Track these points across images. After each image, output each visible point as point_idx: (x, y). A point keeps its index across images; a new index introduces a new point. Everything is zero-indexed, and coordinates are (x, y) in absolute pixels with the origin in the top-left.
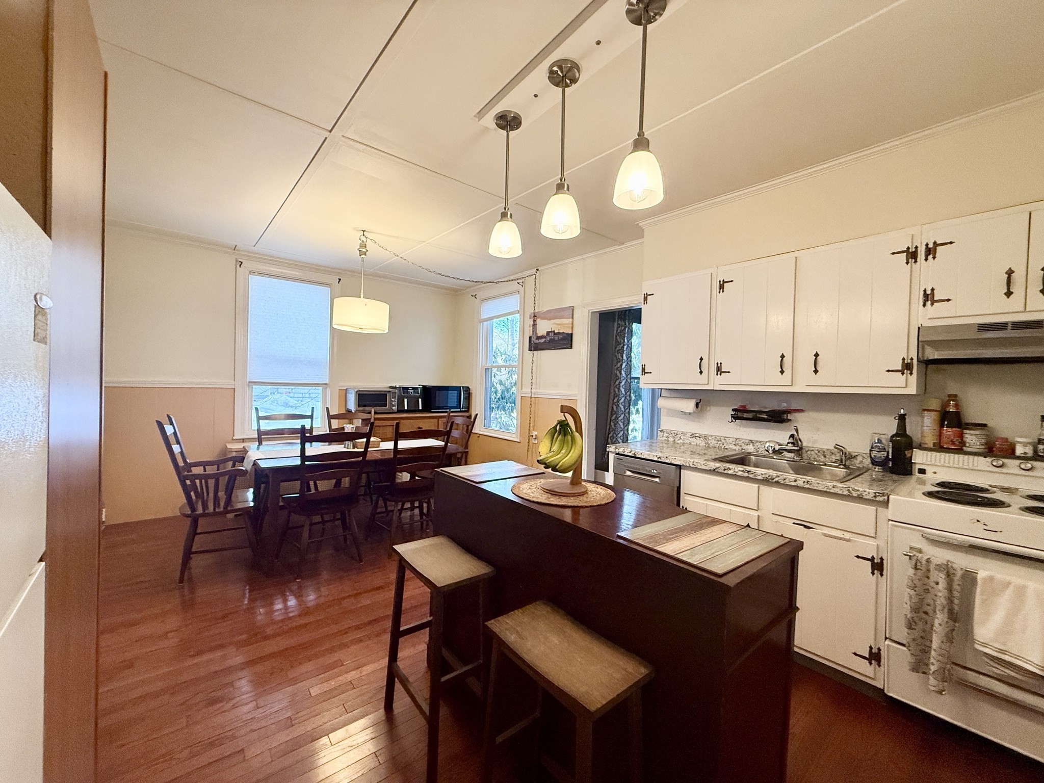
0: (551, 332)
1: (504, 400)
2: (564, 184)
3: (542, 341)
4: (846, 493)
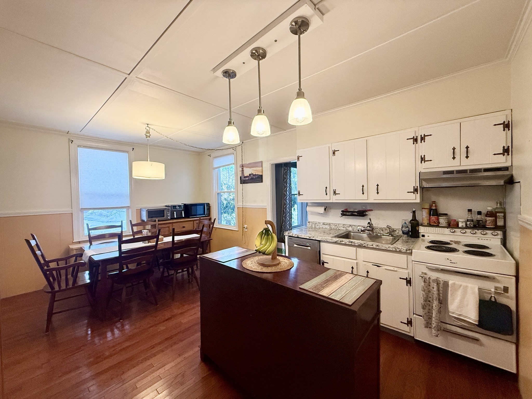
0: (251, 174)
1: (227, 208)
2: (261, 110)
3: (247, 179)
4: (394, 250)
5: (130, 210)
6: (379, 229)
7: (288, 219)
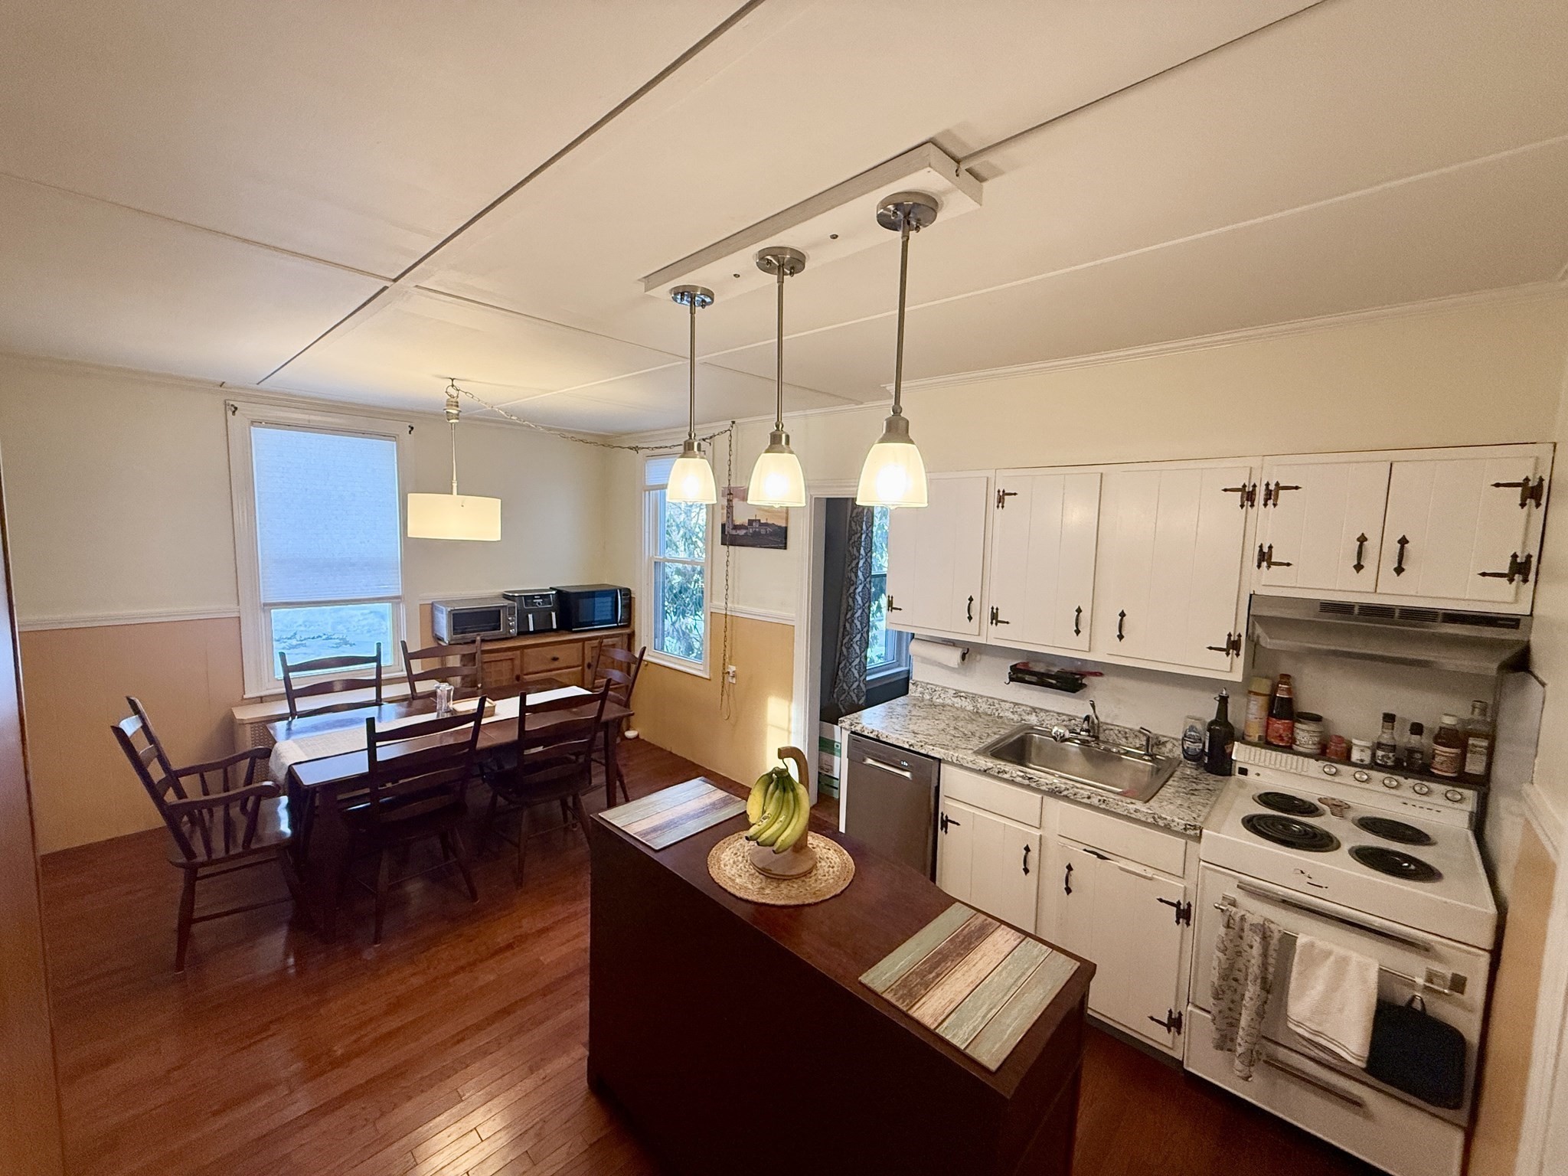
0: (756, 520)
1: (683, 599)
2: (781, 436)
3: (742, 532)
4: (1150, 820)
5: (402, 608)
6: (1116, 732)
7: (858, 651)
